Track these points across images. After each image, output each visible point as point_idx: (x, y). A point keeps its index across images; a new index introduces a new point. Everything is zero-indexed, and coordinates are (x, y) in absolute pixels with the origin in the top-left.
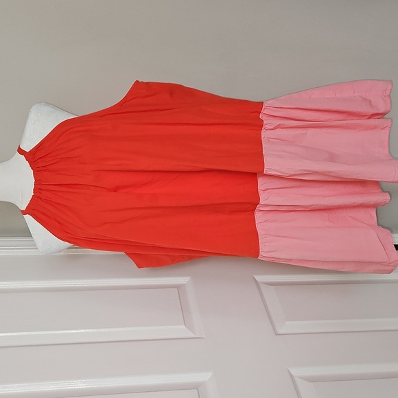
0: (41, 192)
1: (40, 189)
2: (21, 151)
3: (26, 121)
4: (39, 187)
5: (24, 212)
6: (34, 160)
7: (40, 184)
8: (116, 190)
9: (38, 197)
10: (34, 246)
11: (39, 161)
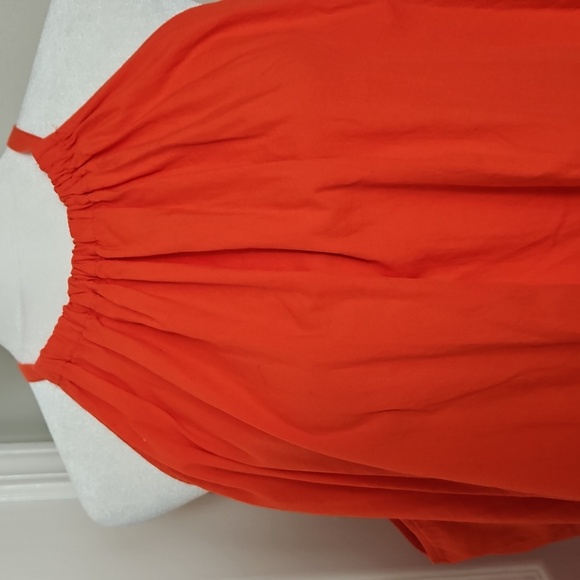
0: (100, 287)
1: (95, 279)
2: (21, 141)
3: (40, 37)
4: (91, 268)
5: (33, 373)
6: (71, 165)
7: (96, 257)
8: (418, 267)
9: (89, 311)
10: (61, 474)
11: (90, 166)
